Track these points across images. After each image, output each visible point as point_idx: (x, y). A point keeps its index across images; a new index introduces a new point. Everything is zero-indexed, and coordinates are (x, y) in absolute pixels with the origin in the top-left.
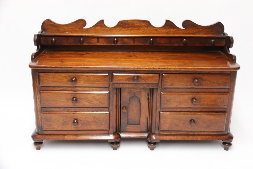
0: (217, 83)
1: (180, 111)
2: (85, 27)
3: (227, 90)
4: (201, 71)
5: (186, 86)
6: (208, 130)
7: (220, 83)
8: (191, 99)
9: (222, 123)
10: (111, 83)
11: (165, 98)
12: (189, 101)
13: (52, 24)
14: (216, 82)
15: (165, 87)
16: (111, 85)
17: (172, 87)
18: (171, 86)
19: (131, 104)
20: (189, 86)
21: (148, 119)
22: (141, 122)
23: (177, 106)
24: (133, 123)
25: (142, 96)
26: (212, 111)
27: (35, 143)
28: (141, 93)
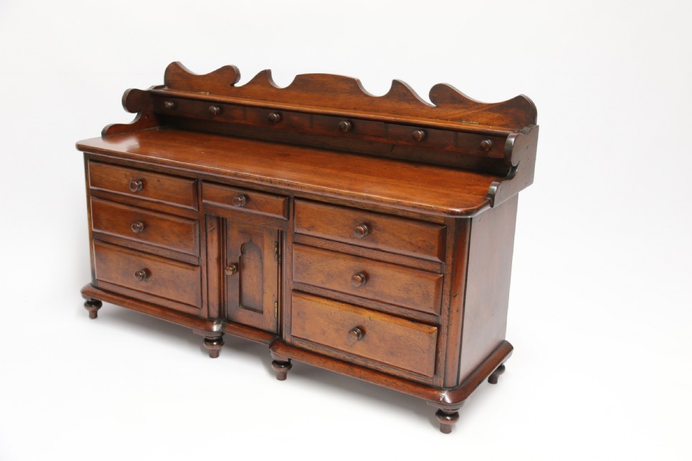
0: (411, 244)
1: (333, 297)
2: (237, 85)
3: (439, 268)
4: (376, 206)
5: (341, 236)
6: (392, 364)
7: (419, 245)
8: (352, 273)
9: (424, 353)
10: (200, 203)
11: (298, 257)
12: (349, 278)
13: (180, 72)
14: (407, 240)
15: (299, 231)
16: (201, 207)
17: (311, 233)
18: (309, 230)
19: (247, 260)
20: (347, 238)
21: (278, 302)
22: (264, 306)
23: (323, 283)
24: (252, 306)
25: (266, 246)
26: (406, 315)
27: (88, 304)
28: (263, 237)
